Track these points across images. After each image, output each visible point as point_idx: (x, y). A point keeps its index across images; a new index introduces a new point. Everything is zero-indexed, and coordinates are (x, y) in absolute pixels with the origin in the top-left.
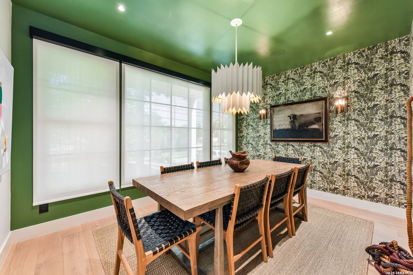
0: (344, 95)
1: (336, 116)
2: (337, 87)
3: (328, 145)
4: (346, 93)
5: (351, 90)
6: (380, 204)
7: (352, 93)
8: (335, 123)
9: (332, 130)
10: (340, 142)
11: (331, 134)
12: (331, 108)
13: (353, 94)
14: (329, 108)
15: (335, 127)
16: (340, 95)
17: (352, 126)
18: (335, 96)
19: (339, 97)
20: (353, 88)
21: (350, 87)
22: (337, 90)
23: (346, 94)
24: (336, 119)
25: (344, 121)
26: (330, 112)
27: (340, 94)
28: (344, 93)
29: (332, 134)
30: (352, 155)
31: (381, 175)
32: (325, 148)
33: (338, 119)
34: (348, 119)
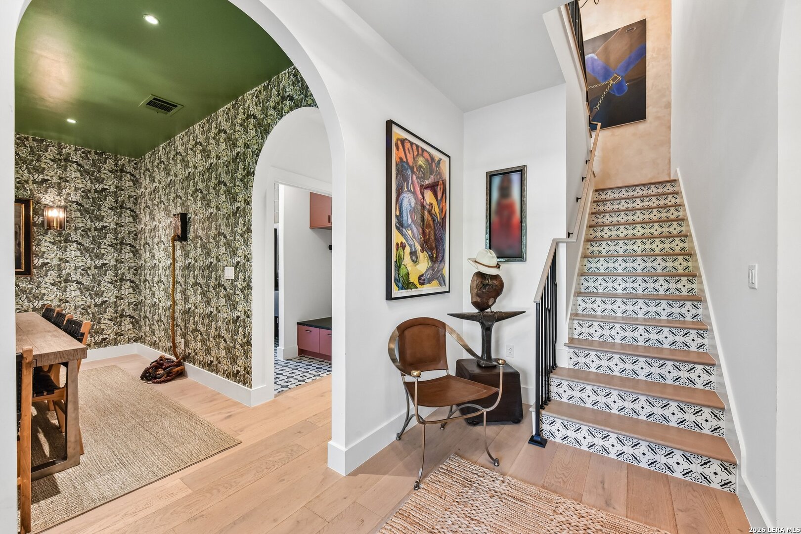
0: (59, 203)
1: (46, 234)
2: (48, 188)
3: (29, 279)
4: (63, 201)
5: (71, 199)
6: (109, 348)
7: (73, 203)
8: (43, 243)
9: (38, 255)
10: (52, 275)
11: (35, 262)
12: (36, 219)
13: (75, 205)
14: (33, 219)
15: (43, 249)
16: (53, 202)
17: (73, 252)
18: (43, 201)
19: (51, 204)
20: (74, 197)
21: (69, 194)
22: (46, 192)
23: (63, 203)
24: (46, 238)
25: (60, 242)
26: (35, 224)
27: (53, 200)
28: (59, 201)
29: (37, 262)
30: (73, 291)
31: (110, 312)
32: (24, 285)
33: (49, 237)
34: (66, 241)
